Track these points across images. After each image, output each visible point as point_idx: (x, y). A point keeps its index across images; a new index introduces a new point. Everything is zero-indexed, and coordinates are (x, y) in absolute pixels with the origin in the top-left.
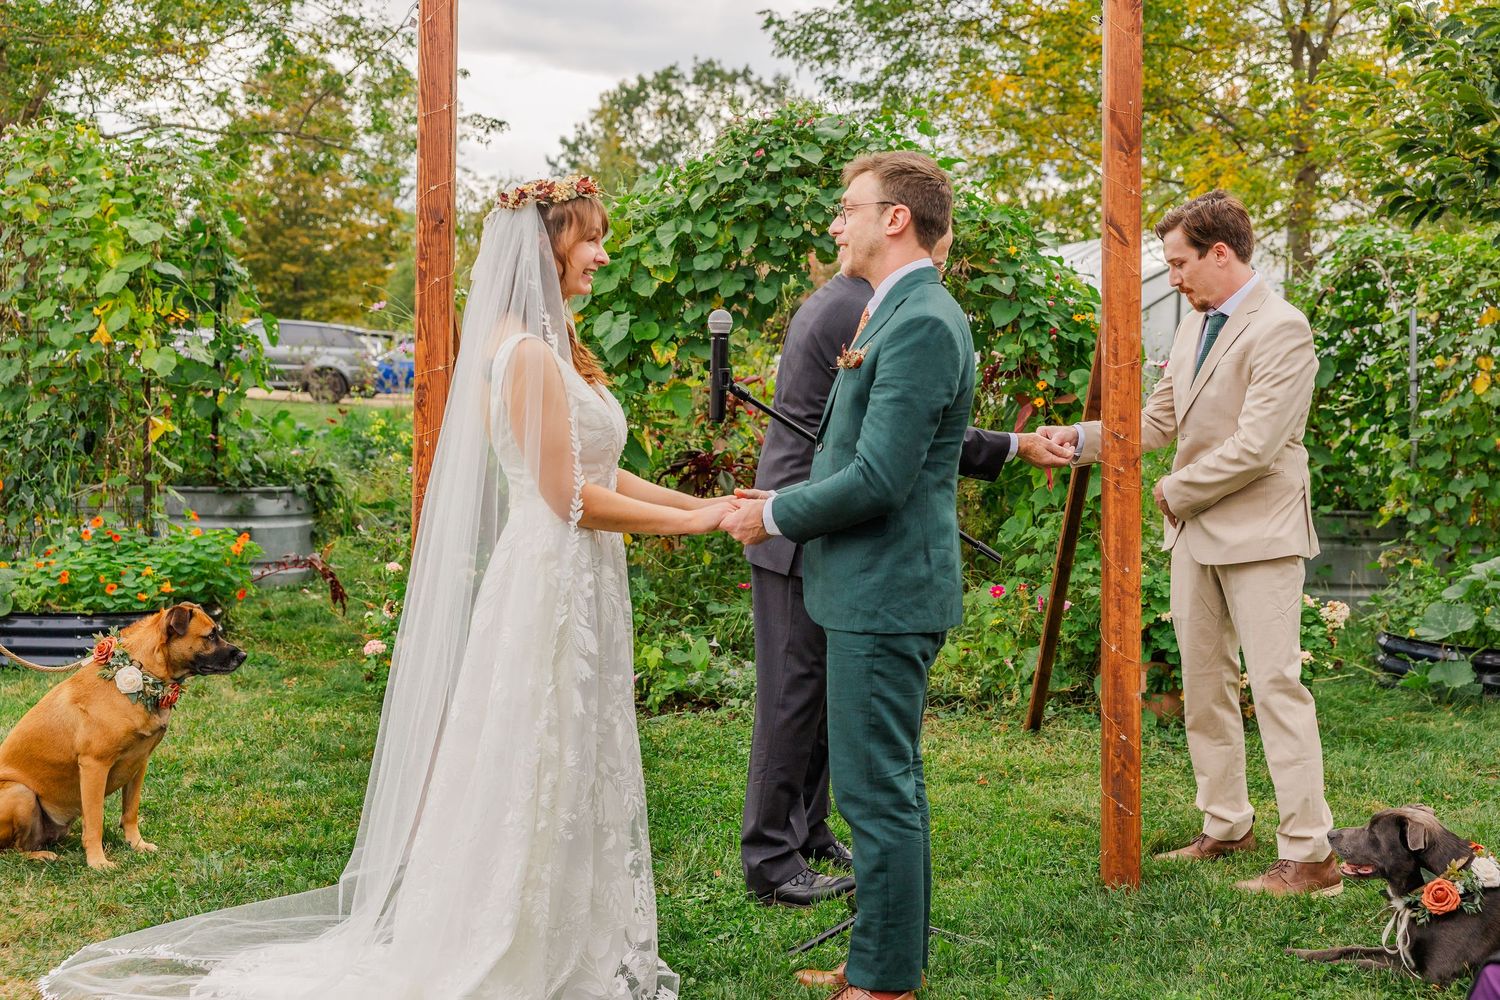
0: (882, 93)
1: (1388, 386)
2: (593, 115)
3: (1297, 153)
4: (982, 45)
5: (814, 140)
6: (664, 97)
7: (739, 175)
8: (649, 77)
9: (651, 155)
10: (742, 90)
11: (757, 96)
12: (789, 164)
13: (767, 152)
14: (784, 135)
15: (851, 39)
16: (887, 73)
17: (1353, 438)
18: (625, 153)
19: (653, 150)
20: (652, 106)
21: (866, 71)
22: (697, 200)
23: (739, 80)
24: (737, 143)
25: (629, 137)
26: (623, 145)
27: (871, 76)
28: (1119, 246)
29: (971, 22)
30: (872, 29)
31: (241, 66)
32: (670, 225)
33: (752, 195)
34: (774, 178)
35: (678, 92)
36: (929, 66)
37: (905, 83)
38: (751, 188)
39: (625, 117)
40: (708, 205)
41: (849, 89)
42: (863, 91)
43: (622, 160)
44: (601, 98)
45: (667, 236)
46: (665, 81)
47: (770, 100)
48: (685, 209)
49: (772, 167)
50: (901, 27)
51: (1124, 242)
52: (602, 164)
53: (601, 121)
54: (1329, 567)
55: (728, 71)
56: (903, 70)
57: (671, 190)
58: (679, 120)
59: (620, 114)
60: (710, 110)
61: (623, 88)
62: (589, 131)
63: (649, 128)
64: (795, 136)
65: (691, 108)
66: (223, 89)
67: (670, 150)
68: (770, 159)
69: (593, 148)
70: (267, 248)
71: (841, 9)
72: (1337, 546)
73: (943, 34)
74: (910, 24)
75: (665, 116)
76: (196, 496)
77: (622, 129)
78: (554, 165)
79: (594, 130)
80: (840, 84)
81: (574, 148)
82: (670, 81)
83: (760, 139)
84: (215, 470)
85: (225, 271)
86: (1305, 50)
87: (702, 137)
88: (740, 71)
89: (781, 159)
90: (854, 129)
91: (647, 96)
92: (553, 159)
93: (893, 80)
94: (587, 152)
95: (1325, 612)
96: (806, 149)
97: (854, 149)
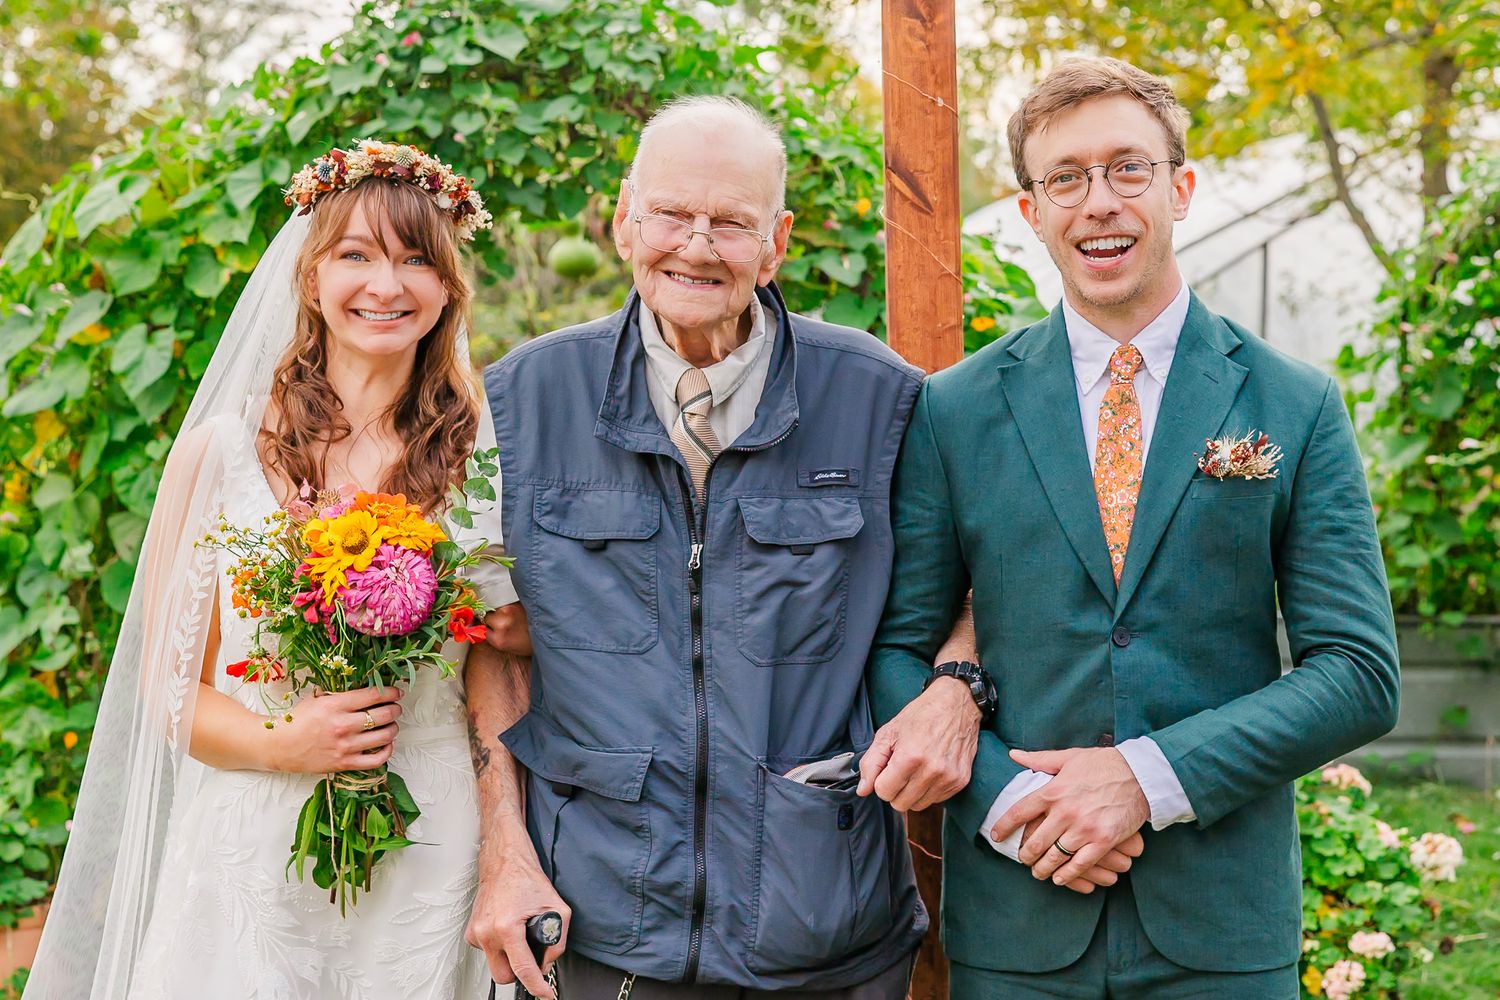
5: (512, 15)
7: (372, 80)
12: (463, 59)
13: (424, 37)
14: (456, 7)
22: (300, 125)
28: (913, 215)
32: (252, 171)
34: (443, 81)
38: (394, 102)
40: (317, 132)
45: (245, 187)
48: (280, 144)
49: (431, 65)
51: (923, 206)
64: (477, 10)
68: (429, 50)
83: (414, 15)
89: (447, 51)
95: (1418, 854)
96: (495, 31)
97: (582, 31)
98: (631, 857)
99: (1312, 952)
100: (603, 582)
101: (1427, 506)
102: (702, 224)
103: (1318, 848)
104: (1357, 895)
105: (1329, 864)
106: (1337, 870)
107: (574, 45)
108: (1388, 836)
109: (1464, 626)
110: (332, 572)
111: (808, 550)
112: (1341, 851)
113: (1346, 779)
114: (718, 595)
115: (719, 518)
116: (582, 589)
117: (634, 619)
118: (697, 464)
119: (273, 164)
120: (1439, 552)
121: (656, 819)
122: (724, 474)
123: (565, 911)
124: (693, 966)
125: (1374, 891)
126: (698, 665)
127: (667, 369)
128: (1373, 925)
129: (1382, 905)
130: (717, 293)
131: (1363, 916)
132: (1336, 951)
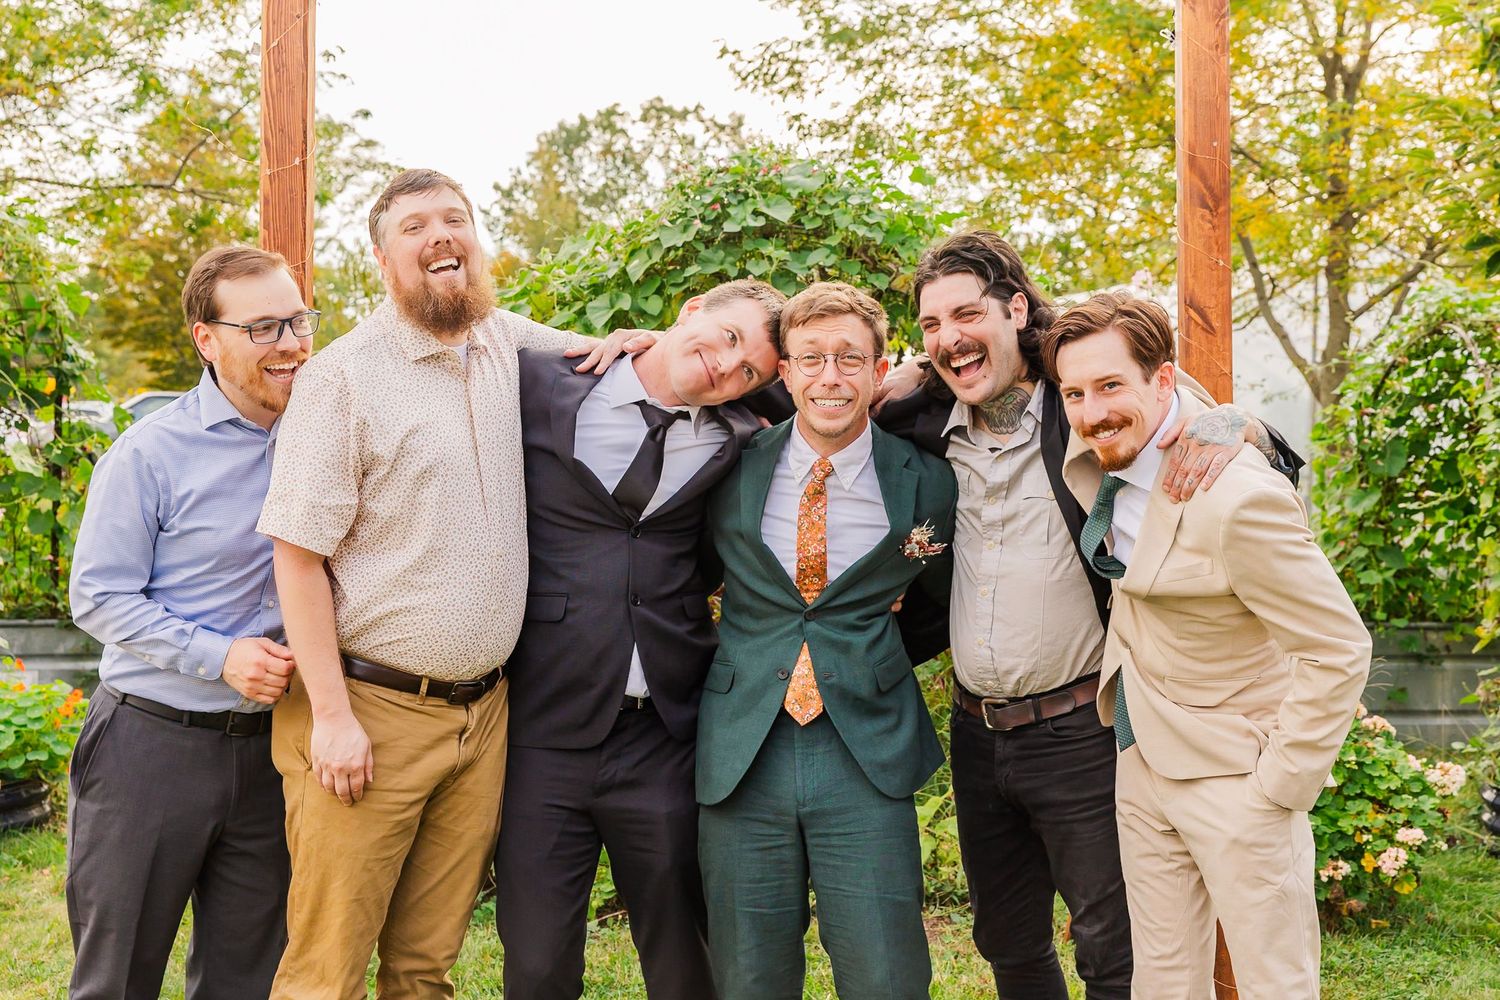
0: (853, 130)
1: (1482, 479)
2: (529, 158)
3: (1332, 194)
4: (966, 74)
5: (781, 191)
6: (607, 136)
7: (689, 236)
8: (591, 116)
9: (593, 201)
10: (693, 127)
11: (711, 134)
12: (752, 223)
13: (723, 206)
14: (744, 186)
15: (814, 71)
16: (859, 108)
17: (1427, 535)
18: (564, 199)
19: (596, 195)
20: (595, 147)
21: (835, 106)
22: (637, 269)
23: (690, 117)
24: (686, 196)
25: (569, 181)
26: (563, 190)
27: (841, 112)
28: (1202, 335)
29: (954, 49)
30: (842, 57)
31: (98, 109)
32: (602, 300)
33: (706, 262)
34: (733, 239)
35: (623, 131)
36: (908, 99)
37: (880, 120)
38: (704, 252)
39: (564, 160)
40: (649, 274)
41: (815, 127)
42: (832, 129)
43: (561, 206)
44: (538, 140)
45: (599, 314)
46: (608, 120)
47: (724, 137)
48: (623, 281)
49: (730, 227)
50: (874, 56)
51: (1209, 330)
52: (540, 211)
53: (538, 163)
54: (1403, 690)
55: (678, 108)
56: (877, 103)
57: (604, 256)
58: (625, 161)
59: (559, 156)
60: (659, 150)
61: (562, 127)
62: (525, 176)
63: (592, 172)
64: (758, 187)
65: (637, 148)
66: (88, 136)
67: (615, 195)
68: (727, 216)
69: (530, 193)
70: (165, 311)
71: (804, 36)
72: (1412, 664)
73: (923, 63)
74: (885, 52)
75: (609, 158)
76: (33, 632)
77: (562, 173)
79: (529, 173)
80: (805, 121)
81: (508, 194)
82: (614, 118)
83: (715, 191)
84: (55, 600)
85: (66, 357)
86: (1338, 77)
87: (649, 180)
88: (691, 108)
89: (740, 217)
90: (831, 178)
91: (589, 135)
92: (486, 207)
93: (866, 116)
94: (523, 198)
95: (1433, 776)
96: (772, 203)
97: (831, 202)
99: (1368, 842)
101: (1379, 541)
103: (1368, 771)
104: (1397, 803)
105: (1376, 782)
106: (1383, 786)
107: (827, 212)
108: (1413, 764)
109: (1407, 628)
112: (1384, 773)
113: (1379, 726)
119: (618, 296)
120: (1389, 574)
125: (1408, 801)
128: (1408, 824)
129: (1413, 811)
131: (1402, 818)
132: (1385, 841)
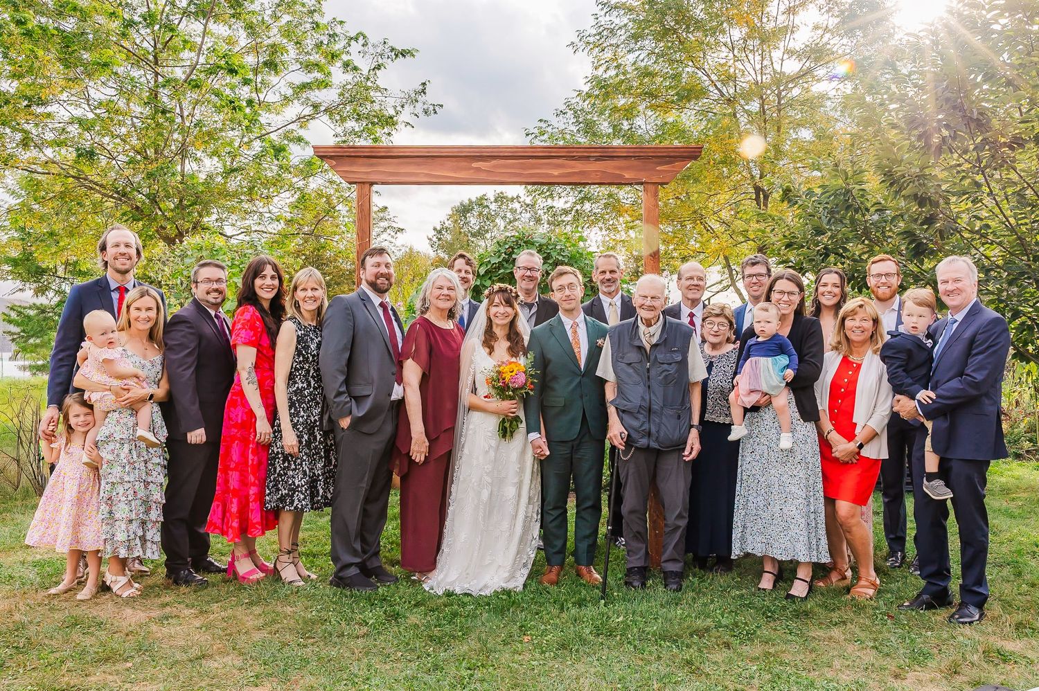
0: (573, 212)
2: (448, 217)
6: (481, 208)
7: (501, 260)
8: (474, 199)
9: (475, 235)
10: (516, 205)
13: (512, 249)
14: (520, 242)
16: (576, 203)
18: (463, 234)
19: (476, 233)
20: (475, 212)
21: (566, 202)
22: (483, 270)
24: (500, 246)
25: (465, 227)
26: (462, 230)
27: (568, 205)
33: (506, 268)
35: (487, 206)
36: (594, 200)
37: (583, 208)
38: (505, 265)
39: (463, 218)
40: (487, 272)
42: (565, 212)
43: (461, 237)
44: (452, 210)
46: (481, 201)
52: (453, 239)
53: (452, 219)
55: (510, 196)
56: (582, 203)
58: (488, 219)
59: (460, 216)
60: (502, 214)
61: (462, 204)
62: (447, 224)
63: (474, 223)
64: (525, 242)
65: (493, 213)
67: (483, 232)
69: (449, 232)
75: (481, 217)
77: (462, 223)
78: (430, 239)
79: (449, 223)
81: (440, 232)
83: (510, 244)
86: (761, 193)
91: (473, 208)
92: (430, 237)
93: (578, 207)
94: (446, 234)
97: (550, 247)
98: (636, 424)
100: (631, 371)
102: (649, 298)
110: (508, 377)
111: (670, 364)
114: (653, 373)
115: (652, 358)
116: (626, 373)
117: (637, 378)
118: (648, 347)
121: (640, 416)
122: (653, 349)
123: (626, 433)
124: (649, 445)
126: (649, 387)
127: (642, 328)
130: (652, 312)
